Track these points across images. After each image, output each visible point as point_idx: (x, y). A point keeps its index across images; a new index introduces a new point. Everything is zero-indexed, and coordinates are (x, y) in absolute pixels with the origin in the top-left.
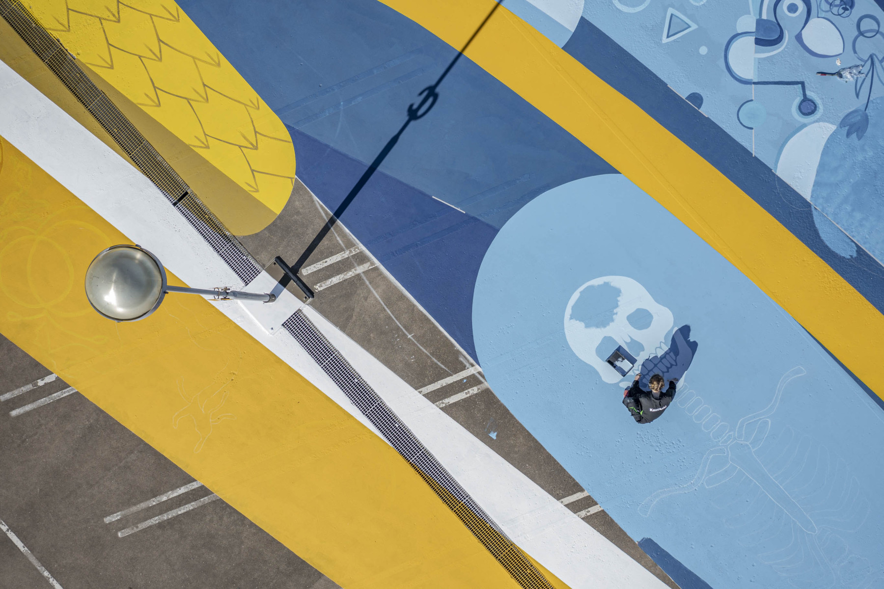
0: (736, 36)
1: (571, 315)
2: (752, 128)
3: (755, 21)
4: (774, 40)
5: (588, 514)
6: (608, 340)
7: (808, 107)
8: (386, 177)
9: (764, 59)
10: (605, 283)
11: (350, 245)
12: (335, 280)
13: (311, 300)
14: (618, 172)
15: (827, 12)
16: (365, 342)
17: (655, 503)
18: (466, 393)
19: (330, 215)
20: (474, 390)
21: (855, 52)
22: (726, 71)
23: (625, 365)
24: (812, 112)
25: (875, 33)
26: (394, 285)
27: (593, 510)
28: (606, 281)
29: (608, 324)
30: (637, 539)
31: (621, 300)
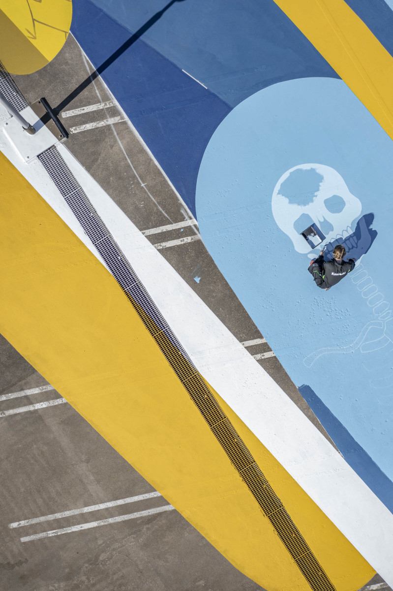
1: (279, 191)
5: (263, 358)
6: (305, 216)
8: (146, 45)
10: (312, 169)
11: (106, 98)
12: (89, 126)
13: (65, 139)
14: (338, 77)
16: (105, 184)
17: (318, 357)
18: (181, 241)
19: (93, 70)
20: (188, 239)
23: (316, 239)
26: (137, 140)
27: (267, 355)
28: (313, 167)
29: (308, 204)
30: (298, 385)
31: (323, 186)
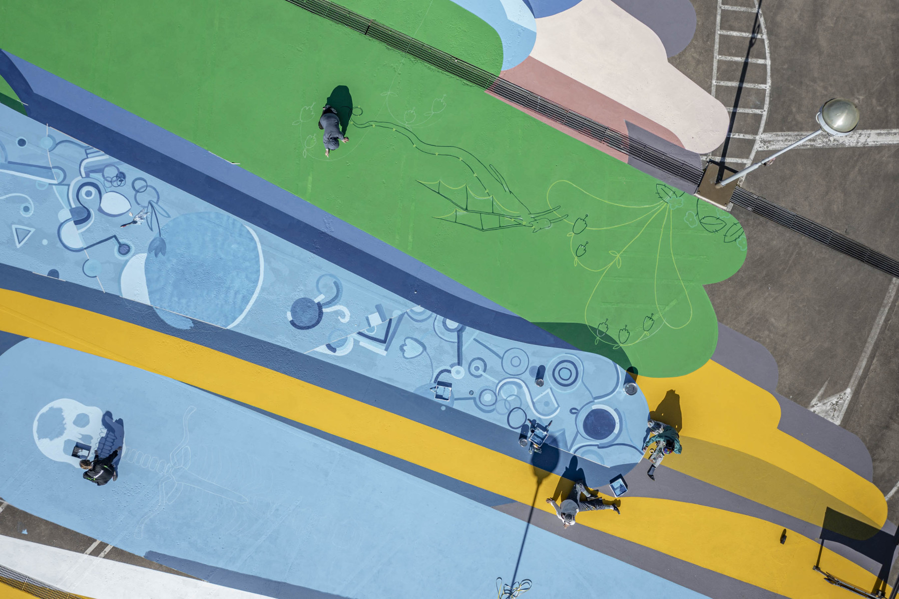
0: (61, 225)
1: (38, 437)
2: (96, 277)
3: (69, 211)
4: (85, 218)
5: (106, 553)
6: (67, 442)
7: (124, 249)
9: (85, 231)
10: (50, 408)
14: (26, 338)
15: (111, 187)
17: (143, 528)
21: (138, 204)
22: (64, 248)
23: (84, 453)
24: (129, 251)
25: (145, 188)
27: (108, 549)
28: (50, 407)
29: (63, 432)
30: (142, 555)
31: (65, 414)
